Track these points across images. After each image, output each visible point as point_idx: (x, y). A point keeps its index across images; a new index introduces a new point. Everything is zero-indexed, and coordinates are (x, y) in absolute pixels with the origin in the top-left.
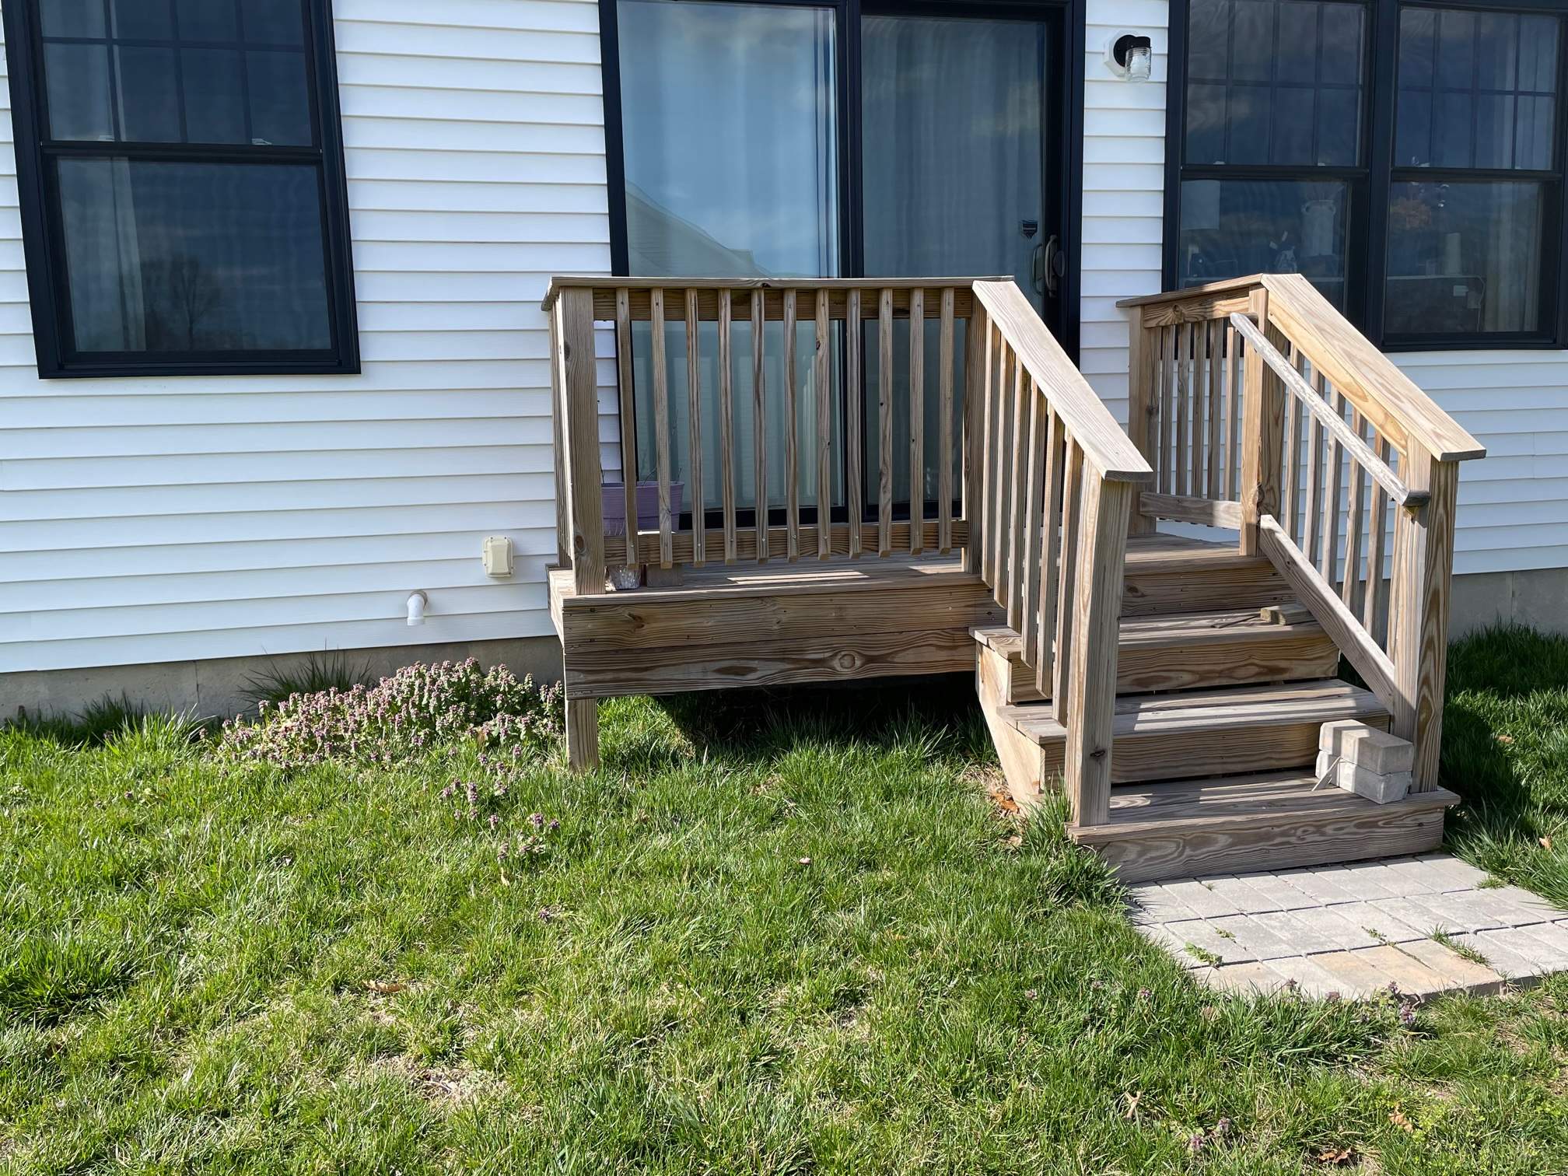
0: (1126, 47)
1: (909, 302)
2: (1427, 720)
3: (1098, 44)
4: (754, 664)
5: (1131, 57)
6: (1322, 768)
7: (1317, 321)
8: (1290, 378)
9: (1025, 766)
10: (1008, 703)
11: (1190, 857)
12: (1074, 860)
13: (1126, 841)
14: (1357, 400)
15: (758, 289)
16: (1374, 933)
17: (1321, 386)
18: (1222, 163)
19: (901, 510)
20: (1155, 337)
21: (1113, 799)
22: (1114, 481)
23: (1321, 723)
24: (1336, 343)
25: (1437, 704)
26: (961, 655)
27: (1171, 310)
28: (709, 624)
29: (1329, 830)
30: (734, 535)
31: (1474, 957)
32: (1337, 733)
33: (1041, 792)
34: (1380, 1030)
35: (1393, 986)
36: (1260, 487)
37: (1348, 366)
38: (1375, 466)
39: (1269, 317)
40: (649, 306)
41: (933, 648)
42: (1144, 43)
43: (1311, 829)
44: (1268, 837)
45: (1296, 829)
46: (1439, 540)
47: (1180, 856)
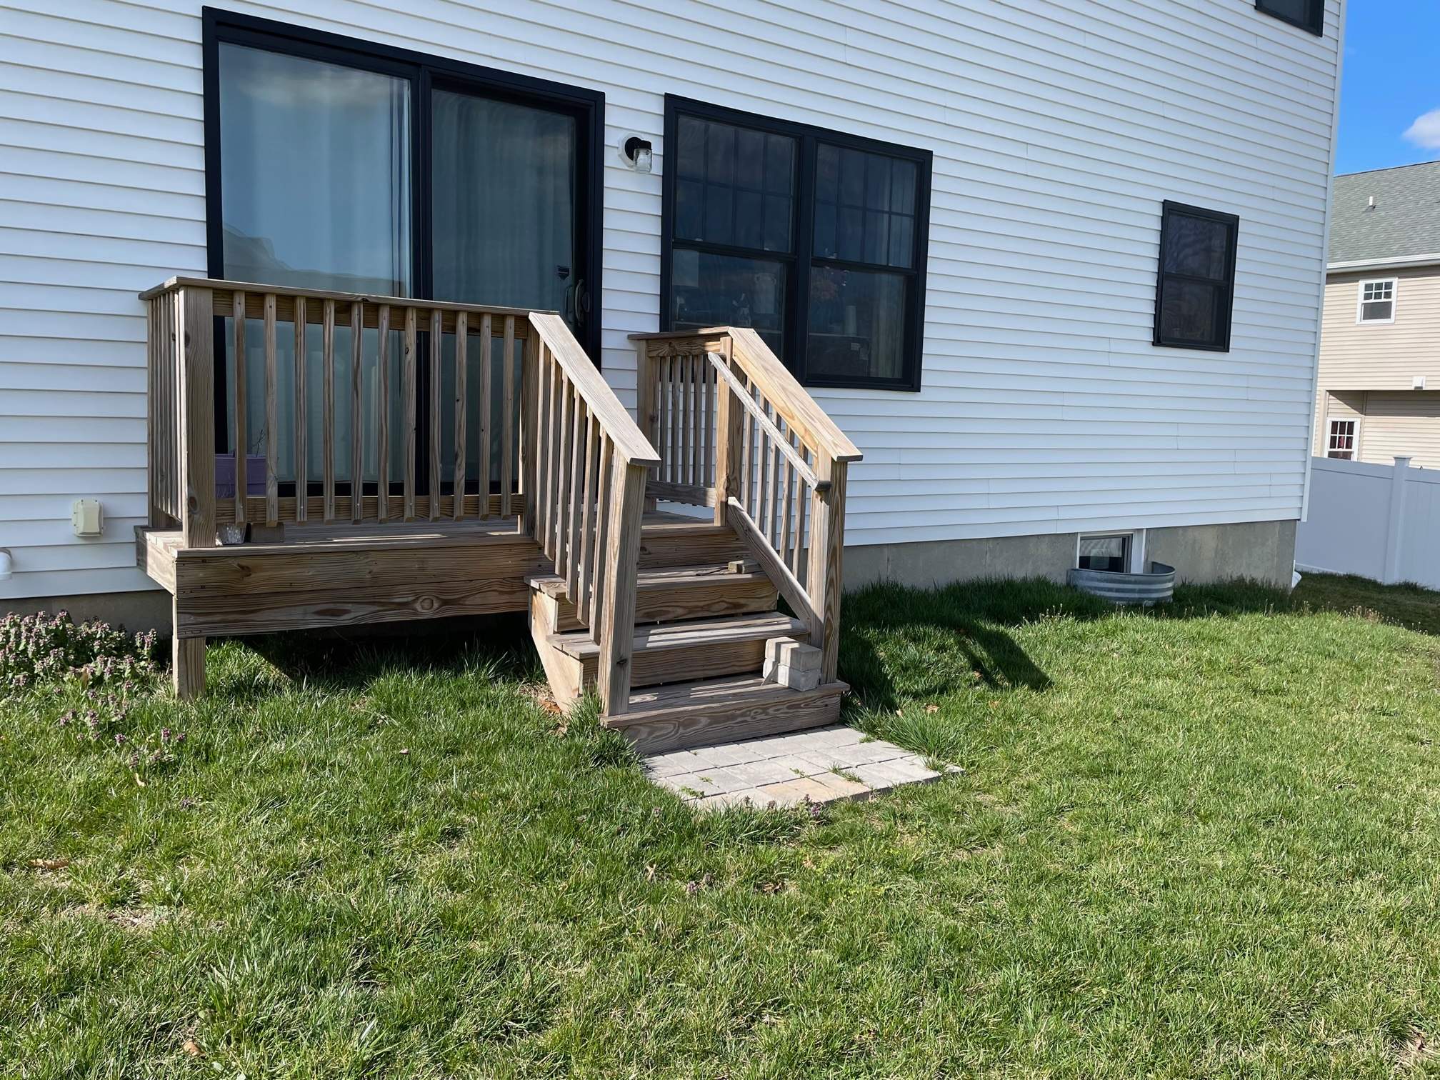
0: (634, 146)
1: (480, 323)
2: (830, 634)
3: (614, 140)
4: (349, 607)
5: (638, 155)
6: (767, 668)
7: (763, 363)
8: (747, 401)
9: (567, 678)
10: (554, 633)
11: (683, 736)
12: (605, 738)
13: (640, 725)
14: (788, 419)
15: (358, 302)
16: (797, 771)
17: (766, 408)
18: (700, 240)
19: (472, 486)
20: (656, 364)
21: (631, 698)
22: (635, 466)
23: (766, 640)
24: (776, 379)
25: (836, 623)
26: (518, 598)
27: (667, 346)
28: (310, 574)
29: (771, 711)
30: (333, 500)
31: (855, 779)
32: (778, 646)
33: (580, 695)
34: (799, 823)
35: (807, 798)
36: (728, 477)
37: (783, 396)
38: (799, 463)
39: (734, 358)
40: (262, 307)
41: (497, 593)
42: (647, 146)
43: (760, 711)
44: (733, 717)
45: (750, 711)
46: (837, 513)
47: (676, 734)
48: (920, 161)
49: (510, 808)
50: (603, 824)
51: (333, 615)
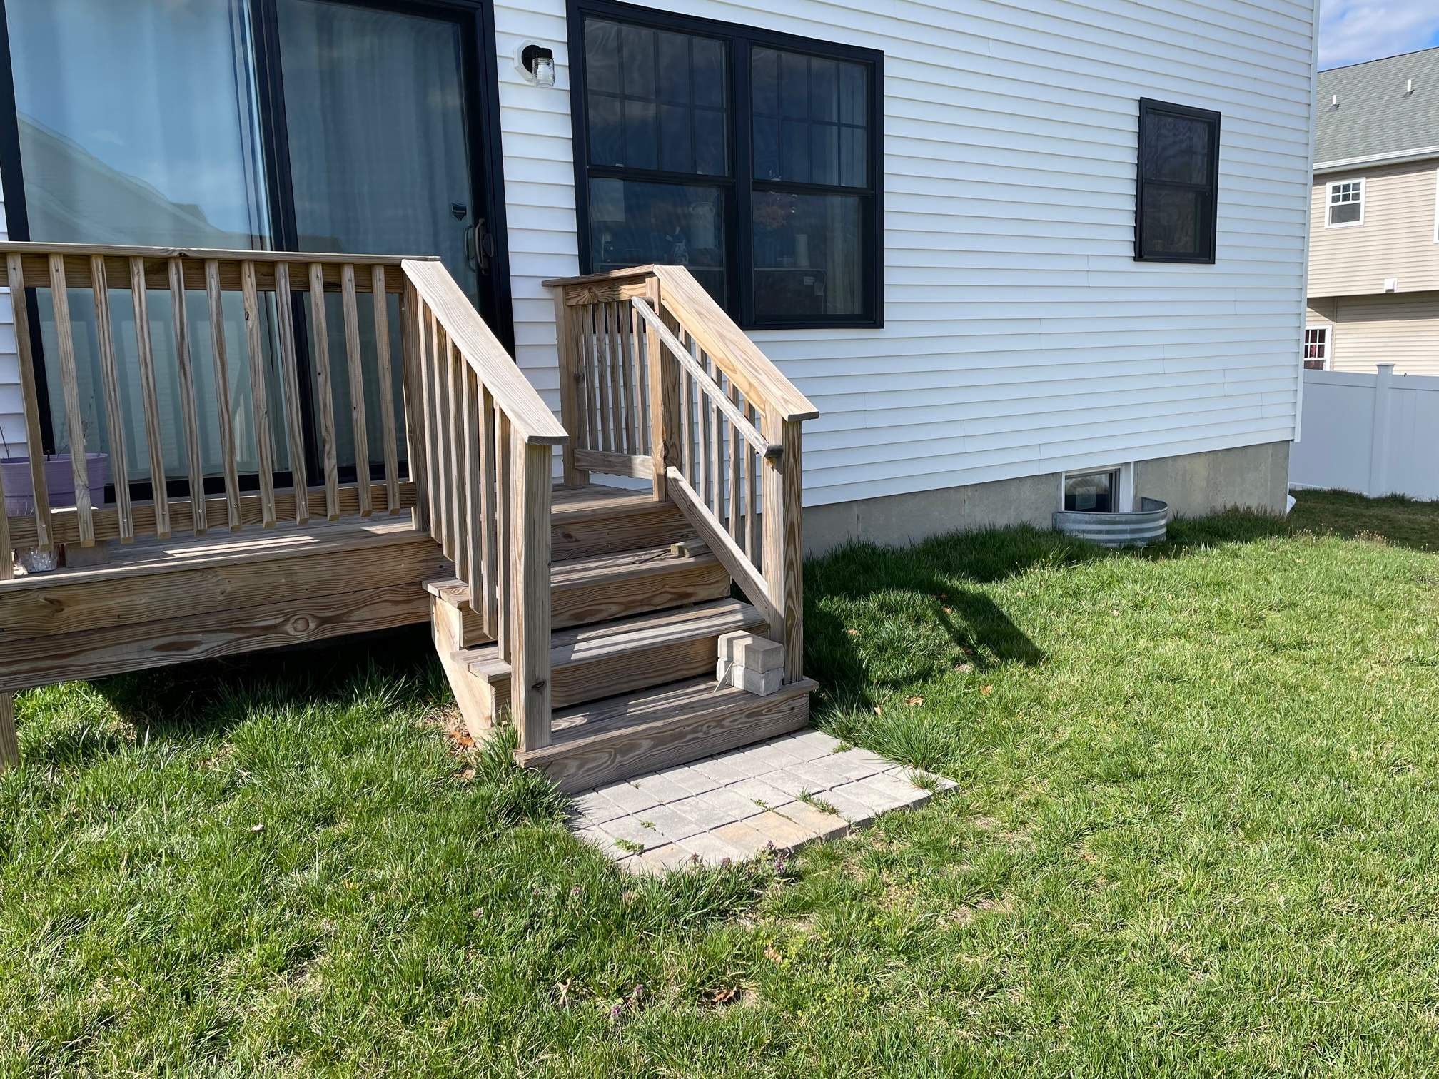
0: (532, 56)
1: (340, 275)
2: (792, 625)
3: (507, 50)
4: (198, 637)
5: (537, 65)
6: (721, 673)
7: (696, 307)
8: (680, 354)
9: (478, 703)
10: (461, 648)
11: (621, 765)
12: (521, 782)
13: (566, 758)
14: (728, 371)
15: (175, 258)
16: (759, 803)
17: (704, 363)
18: (621, 165)
19: (347, 474)
20: (577, 313)
21: (553, 723)
22: (538, 446)
23: (718, 636)
24: (711, 325)
25: (799, 612)
26: (417, 607)
27: (587, 292)
28: (143, 601)
29: (727, 723)
30: (166, 508)
31: (828, 810)
32: (730, 642)
33: (492, 725)
34: (761, 882)
35: (770, 845)
36: (665, 444)
37: (721, 344)
38: (744, 426)
39: (662, 301)
40: (47, 271)
41: (390, 604)
42: (547, 54)
43: (714, 724)
44: (681, 736)
45: (702, 726)
46: (792, 483)
47: (610, 765)
48: (871, 62)
49: (386, 905)
50: (507, 917)
51: (179, 649)
